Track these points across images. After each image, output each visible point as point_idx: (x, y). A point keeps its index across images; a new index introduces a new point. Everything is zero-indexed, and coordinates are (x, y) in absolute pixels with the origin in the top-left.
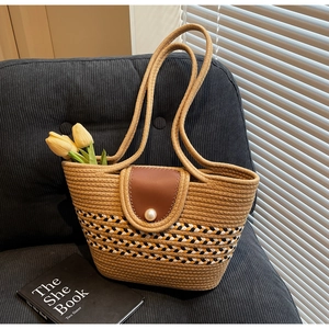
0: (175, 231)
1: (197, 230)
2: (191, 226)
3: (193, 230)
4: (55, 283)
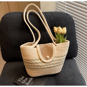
4: (23, 77)
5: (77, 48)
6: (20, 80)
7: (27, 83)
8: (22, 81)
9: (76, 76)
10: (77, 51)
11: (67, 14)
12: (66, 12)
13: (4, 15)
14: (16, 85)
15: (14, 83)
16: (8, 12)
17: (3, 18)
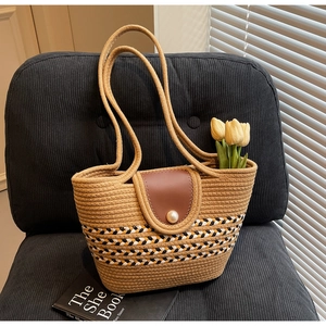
0: (197, 228)
1: (216, 222)
2: (210, 220)
3: (212, 223)
4: (88, 291)
5: (287, 186)
6: (78, 299)
7: (102, 313)
8: (85, 302)
9: (281, 285)
10: (287, 198)
11: (250, 64)
12: (245, 55)
13: (24, 65)
14: (65, 317)
15: (54, 310)
16: (34, 53)
17: (18, 73)
